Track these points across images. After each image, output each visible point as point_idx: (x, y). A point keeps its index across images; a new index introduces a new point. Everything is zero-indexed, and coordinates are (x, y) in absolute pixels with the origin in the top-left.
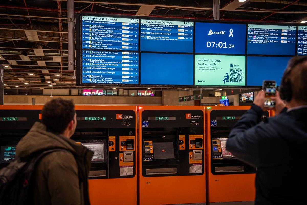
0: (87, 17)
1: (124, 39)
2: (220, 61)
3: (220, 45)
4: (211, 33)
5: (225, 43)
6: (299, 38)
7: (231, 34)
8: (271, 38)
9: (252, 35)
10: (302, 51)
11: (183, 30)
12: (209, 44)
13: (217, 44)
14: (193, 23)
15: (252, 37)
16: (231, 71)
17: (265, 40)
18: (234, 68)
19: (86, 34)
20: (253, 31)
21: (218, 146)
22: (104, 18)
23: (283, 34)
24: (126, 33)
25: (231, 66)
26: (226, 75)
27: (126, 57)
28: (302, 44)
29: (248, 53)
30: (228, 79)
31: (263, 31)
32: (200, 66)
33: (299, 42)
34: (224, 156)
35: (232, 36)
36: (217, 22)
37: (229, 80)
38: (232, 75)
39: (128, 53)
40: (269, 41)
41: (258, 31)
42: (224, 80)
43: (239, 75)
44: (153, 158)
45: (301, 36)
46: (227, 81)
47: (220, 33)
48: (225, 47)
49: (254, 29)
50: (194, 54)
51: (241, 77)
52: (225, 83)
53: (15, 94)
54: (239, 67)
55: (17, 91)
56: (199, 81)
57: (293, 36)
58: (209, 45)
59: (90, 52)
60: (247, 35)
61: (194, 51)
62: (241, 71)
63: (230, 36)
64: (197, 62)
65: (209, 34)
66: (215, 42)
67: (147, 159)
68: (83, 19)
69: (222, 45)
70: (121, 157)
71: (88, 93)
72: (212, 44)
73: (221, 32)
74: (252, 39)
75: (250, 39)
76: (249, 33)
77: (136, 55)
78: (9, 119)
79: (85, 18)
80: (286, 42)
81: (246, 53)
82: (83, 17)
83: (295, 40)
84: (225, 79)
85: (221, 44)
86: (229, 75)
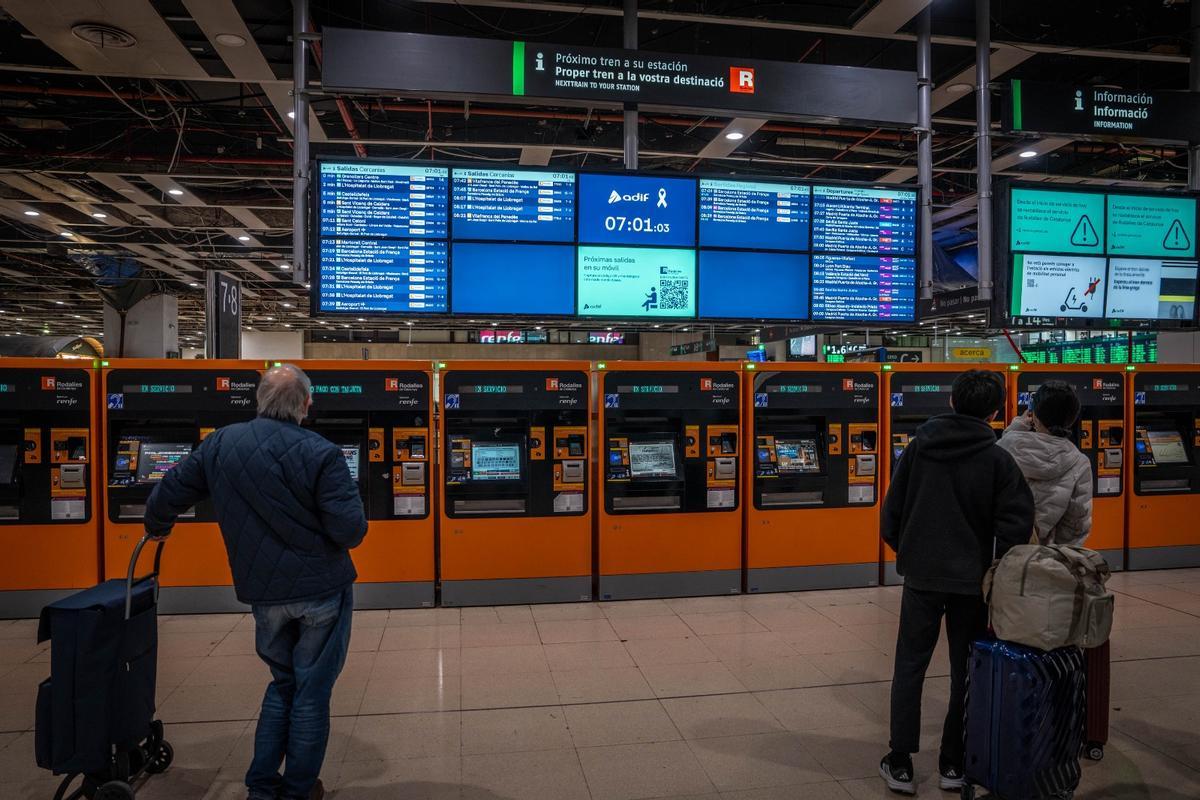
0: (332, 166)
1: (413, 214)
2: (634, 261)
3: (638, 226)
4: (615, 197)
5: (648, 221)
6: (816, 213)
7: (662, 201)
8: (753, 210)
9: (711, 203)
10: (823, 241)
11: (551, 192)
12: (610, 223)
13: (629, 223)
14: (573, 175)
15: (711, 207)
16: (662, 283)
17: (739, 215)
18: (668, 277)
19: (329, 202)
20: (711, 195)
21: (621, 453)
22: (358, 167)
23: (780, 203)
24: (418, 200)
25: (662, 272)
26: (650, 293)
27: (418, 253)
28: (823, 225)
29: (701, 244)
30: (654, 300)
31: (735, 196)
32: (589, 272)
33: (815, 221)
34: (634, 473)
35: (665, 205)
36: (632, 173)
37: (658, 303)
38: (666, 291)
39: (422, 244)
40: (749, 218)
41: (724, 194)
42: (646, 304)
43: (681, 292)
44: (469, 477)
45: (820, 209)
46: (652, 307)
47: (636, 198)
48: (649, 230)
49: (716, 191)
50: (576, 244)
51: (684, 298)
52: (647, 310)
53: (346, 340)
54: (680, 275)
55: (351, 335)
56: (587, 307)
57: (804, 209)
58: (610, 225)
59: (338, 242)
60: (698, 203)
61: (576, 238)
62: (685, 283)
63: (659, 205)
64: (582, 264)
65: (610, 201)
66: (624, 219)
67: (456, 480)
68: (323, 171)
69: (642, 225)
70: (397, 476)
71: (490, 339)
72: (618, 223)
73: (638, 196)
74: (711, 211)
75: (706, 212)
76: (703, 199)
77: (441, 249)
78: (156, 389)
79: (327, 169)
80: (788, 220)
81: (697, 243)
82: (323, 165)
83: (808, 217)
84: (648, 302)
85: (638, 223)
86: (658, 292)
